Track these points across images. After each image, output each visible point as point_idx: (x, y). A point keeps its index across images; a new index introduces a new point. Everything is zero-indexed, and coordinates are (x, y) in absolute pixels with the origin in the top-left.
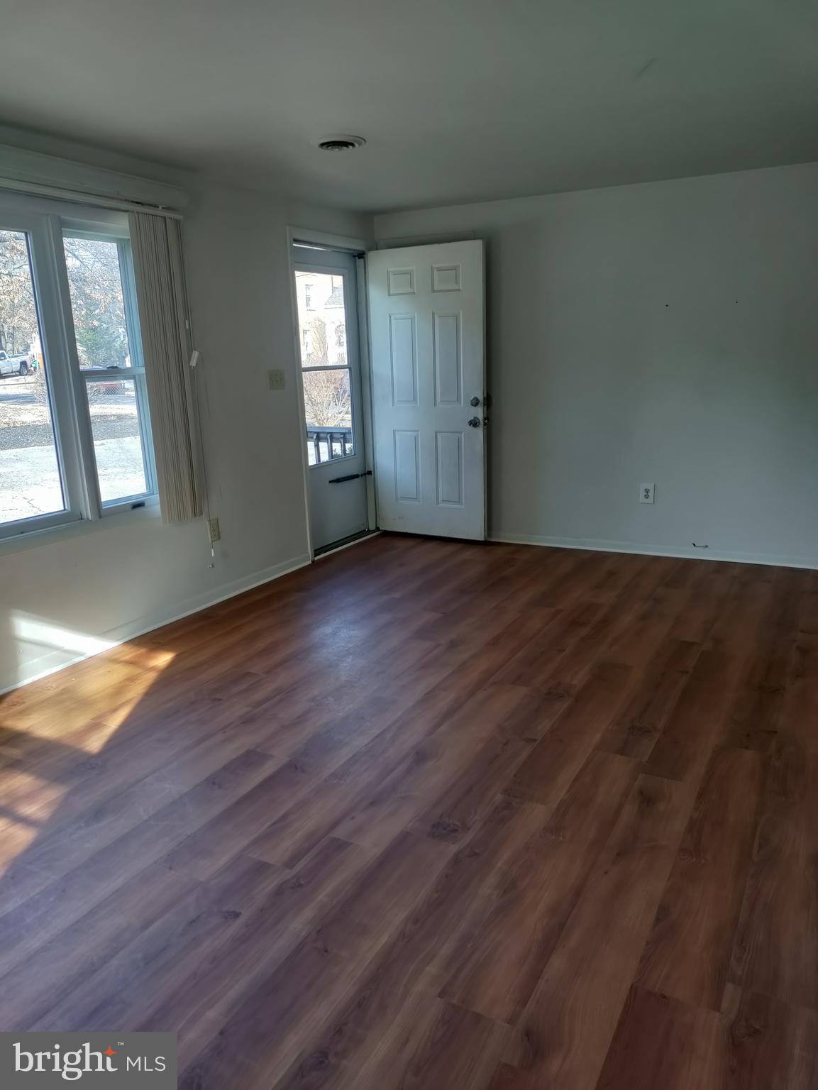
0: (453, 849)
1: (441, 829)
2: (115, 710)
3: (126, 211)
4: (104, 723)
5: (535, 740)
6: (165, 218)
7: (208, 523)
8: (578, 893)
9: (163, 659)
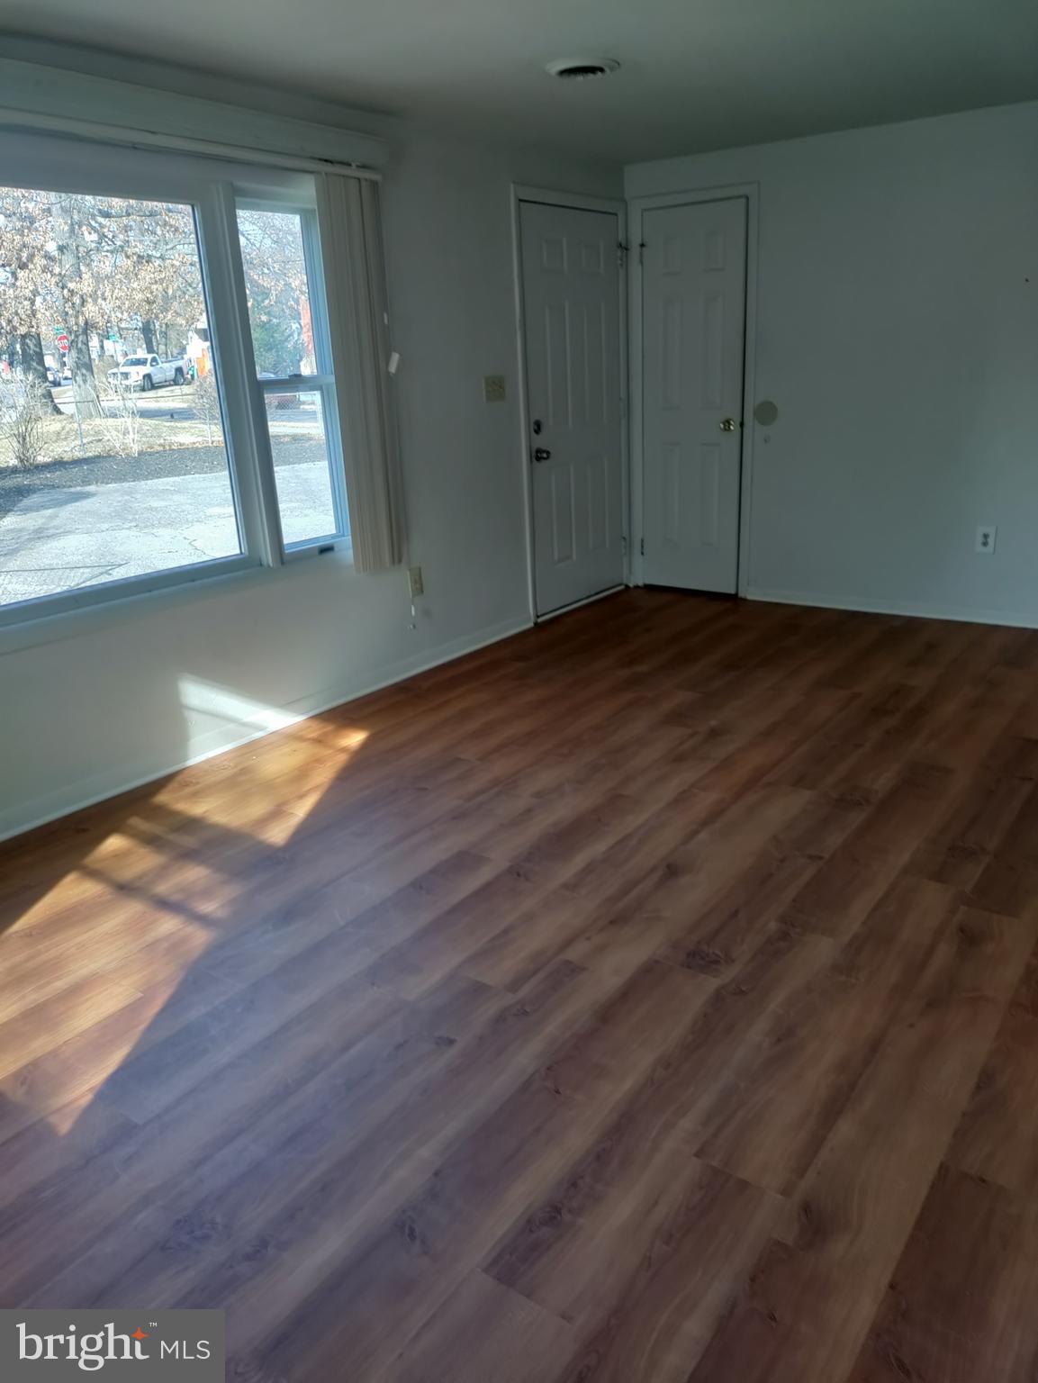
0: (712, 983)
1: (698, 958)
2: (302, 797)
3: (311, 172)
4: (291, 811)
5: (821, 858)
6: (359, 179)
7: (408, 573)
8: (875, 1047)
9: (355, 738)
